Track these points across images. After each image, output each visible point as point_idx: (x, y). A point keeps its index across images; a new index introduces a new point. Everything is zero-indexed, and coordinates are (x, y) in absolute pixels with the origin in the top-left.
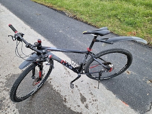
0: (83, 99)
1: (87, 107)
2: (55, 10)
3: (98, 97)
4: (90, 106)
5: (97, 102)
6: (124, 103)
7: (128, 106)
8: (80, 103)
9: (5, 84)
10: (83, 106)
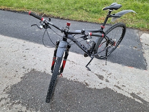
0: (101, 77)
1: (107, 81)
2: (15, 12)
3: (110, 71)
4: (109, 79)
5: (113, 75)
6: (130, 68)
7: (134, 68)
8: (100, 81)
9: (9, 99)
10: (104, 82)
